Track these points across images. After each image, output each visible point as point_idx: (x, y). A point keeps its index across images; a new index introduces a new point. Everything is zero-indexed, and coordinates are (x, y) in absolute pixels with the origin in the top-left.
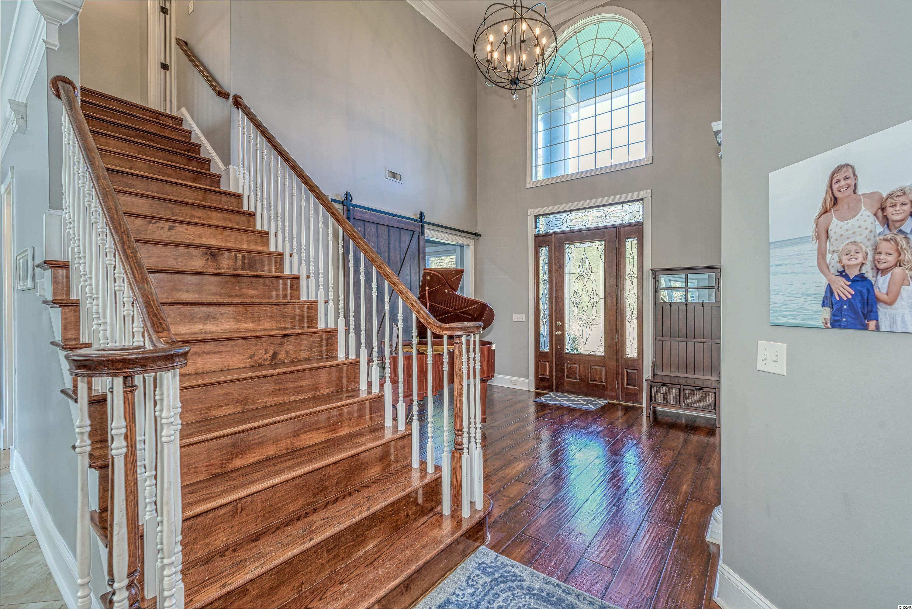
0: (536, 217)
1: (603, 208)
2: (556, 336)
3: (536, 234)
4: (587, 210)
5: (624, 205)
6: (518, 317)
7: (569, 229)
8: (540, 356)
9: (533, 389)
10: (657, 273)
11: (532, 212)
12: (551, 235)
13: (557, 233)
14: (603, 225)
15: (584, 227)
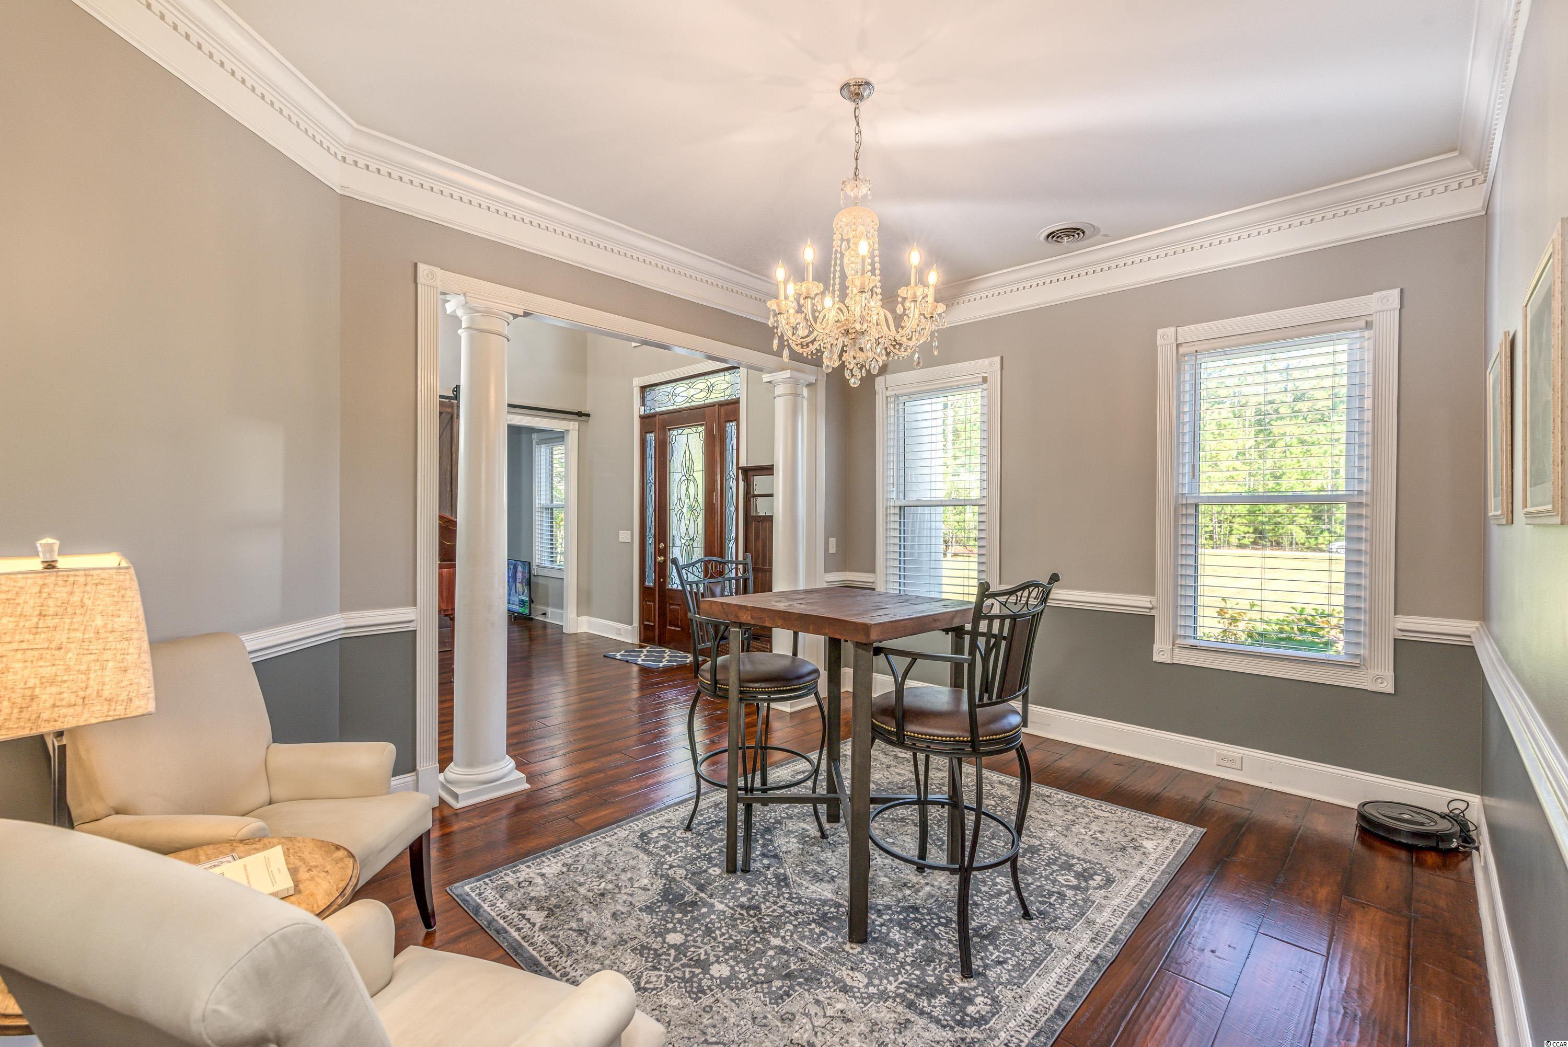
0: (643, 389)
1: (707, 377)
2: (659, 563)
3: (642, 413)
4: (692, 380)
5: (726, 373)
6: (624, 536)
7: (674, 407)
8: (646, 592)
9: (637, 641)
10: (750, 473)
11: (638, 382)
12: (655, 416)
13: (662, 413)
14: (707, 402)
15: (688, 405)
